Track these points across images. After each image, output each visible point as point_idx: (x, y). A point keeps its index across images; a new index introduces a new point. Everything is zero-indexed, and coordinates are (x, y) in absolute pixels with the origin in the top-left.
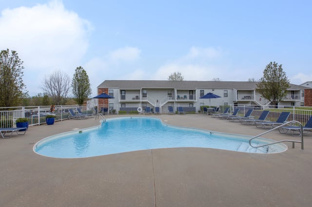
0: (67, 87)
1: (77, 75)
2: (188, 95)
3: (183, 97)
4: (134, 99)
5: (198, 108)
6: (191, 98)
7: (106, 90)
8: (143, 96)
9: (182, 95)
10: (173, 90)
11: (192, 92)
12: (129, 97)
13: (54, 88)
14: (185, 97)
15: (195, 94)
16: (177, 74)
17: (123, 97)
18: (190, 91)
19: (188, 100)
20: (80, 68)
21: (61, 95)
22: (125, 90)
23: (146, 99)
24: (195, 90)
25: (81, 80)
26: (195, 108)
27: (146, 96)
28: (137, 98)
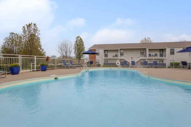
0: (71, 50)
1: (77, 41)
2: (158, 53)
3: (154, 55)
4: (114, 56)
5: (168, 64)
6: (161, 55)
7: (95, 50)
9: (153, 53)
10: (145, 49)
11: (162, 51)
12: (111, 55)
13: (63, 50)
14: (156, 55)
15: (165, 52)
16: (146, 39)
17: (106, 56)
18: (160, 50)
19: (158, 57)
20: (79, 37)
21: (67, 55)
22: (107, 50)
23: (123, 57)
24: (166, 49)
25: (79, 44)
26: (165, 64)
27: (123, 55)
28: (116, 56)
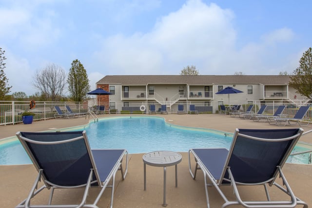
0: (62, 83)
1: (73, 69)
2: (203, 92)
3: (197, 94)
4: (138, 96)
5: (215, 107)
6: (207, 95)
7: (107, 86)
8: (150, 94)
9: (196, 92)
10: (185, 85)
11: (208, 88)
12: (133, 95)
13: (48, 85)
14: (200, 94)
15: (212, 90)
16: (190, 67)
17: (126, 95)
18: (205, 87)
19: (203, 98)
20: (77, 61)
21: (56, 93)
22: (128, 87)
23: (153, 97)
24: (212, 86)
25: (78, 75)
26: (212, 107)
27: (153, 94)
28: (143, 95)
